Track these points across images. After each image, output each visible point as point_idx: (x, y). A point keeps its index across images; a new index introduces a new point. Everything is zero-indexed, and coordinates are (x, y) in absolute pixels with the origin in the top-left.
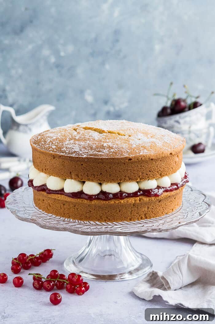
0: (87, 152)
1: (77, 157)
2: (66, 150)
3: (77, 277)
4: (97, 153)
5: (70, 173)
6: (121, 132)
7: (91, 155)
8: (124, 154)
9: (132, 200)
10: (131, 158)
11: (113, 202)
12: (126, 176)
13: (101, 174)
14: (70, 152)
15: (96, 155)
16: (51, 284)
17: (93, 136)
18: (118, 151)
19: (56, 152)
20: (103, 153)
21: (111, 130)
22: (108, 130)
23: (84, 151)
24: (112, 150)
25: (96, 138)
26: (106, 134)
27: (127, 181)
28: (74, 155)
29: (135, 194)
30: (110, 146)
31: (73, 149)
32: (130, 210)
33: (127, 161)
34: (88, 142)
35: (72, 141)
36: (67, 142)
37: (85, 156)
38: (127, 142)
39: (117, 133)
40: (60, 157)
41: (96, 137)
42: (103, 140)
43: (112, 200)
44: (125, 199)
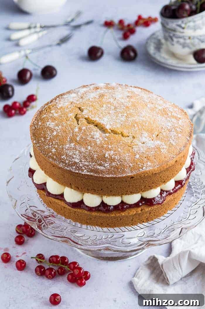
0: (88, 166)
1: (77, 173)
2: (65, 158)
3: (78, 272)
4: (98, 167)
5: (70, 184)
6: (125, 132)
7: (92, 171)
8: (126, 170)
9: (133, 212)
10: (133, 176)
11: (114, 215)
12: (128, 191)
13: (102, 189)
14: (70, 163)
15: (96, 171)
16: (53, 273)
17: (95, 137)
18: (120, 164)
19: (55, 160)
20: (104, 168)
21: (114, 128)
22: (111, 129)
23: (84, 163)
24: (114, 164)
25: (98, 142)
26: (108, 134)
27: (129, 194)
28: (73, 169)
29: (137, 205)
30: (112, 157)
31: (73, 158)
32: (132, 218)
33: (129, 179)
34: (89, 148)
35: (72, 145)
36: (68, 146)
37: (85, 172)
38: (130, 148)
39: (120, 133)
40: (60, 168)
41: (98, 140)
42: (105, 146)
43: (113, 213)
44: (126, 212)
